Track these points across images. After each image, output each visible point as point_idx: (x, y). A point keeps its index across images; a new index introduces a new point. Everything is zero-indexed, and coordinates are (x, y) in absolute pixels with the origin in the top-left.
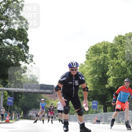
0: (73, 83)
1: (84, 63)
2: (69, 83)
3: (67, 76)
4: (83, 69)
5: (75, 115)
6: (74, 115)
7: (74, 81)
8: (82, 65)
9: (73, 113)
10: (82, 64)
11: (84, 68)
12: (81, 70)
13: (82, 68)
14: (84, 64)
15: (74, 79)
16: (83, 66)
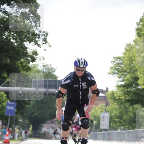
0: (79, 86)
1: (132, 43)
2: (75, 86)
3: (71, 78)
4: (131, 53)
5: (119, 131)
6: (117, 130)
7: (80, 83)
8: (130, 46)
9: (115, 127)
10: (130, 44)
11: (134, 51)
12: (129, 54)
13: (130, 51)
14: (133, 45)
15: (80, 80)
16: (131, 48)
